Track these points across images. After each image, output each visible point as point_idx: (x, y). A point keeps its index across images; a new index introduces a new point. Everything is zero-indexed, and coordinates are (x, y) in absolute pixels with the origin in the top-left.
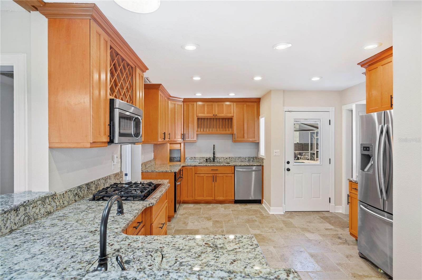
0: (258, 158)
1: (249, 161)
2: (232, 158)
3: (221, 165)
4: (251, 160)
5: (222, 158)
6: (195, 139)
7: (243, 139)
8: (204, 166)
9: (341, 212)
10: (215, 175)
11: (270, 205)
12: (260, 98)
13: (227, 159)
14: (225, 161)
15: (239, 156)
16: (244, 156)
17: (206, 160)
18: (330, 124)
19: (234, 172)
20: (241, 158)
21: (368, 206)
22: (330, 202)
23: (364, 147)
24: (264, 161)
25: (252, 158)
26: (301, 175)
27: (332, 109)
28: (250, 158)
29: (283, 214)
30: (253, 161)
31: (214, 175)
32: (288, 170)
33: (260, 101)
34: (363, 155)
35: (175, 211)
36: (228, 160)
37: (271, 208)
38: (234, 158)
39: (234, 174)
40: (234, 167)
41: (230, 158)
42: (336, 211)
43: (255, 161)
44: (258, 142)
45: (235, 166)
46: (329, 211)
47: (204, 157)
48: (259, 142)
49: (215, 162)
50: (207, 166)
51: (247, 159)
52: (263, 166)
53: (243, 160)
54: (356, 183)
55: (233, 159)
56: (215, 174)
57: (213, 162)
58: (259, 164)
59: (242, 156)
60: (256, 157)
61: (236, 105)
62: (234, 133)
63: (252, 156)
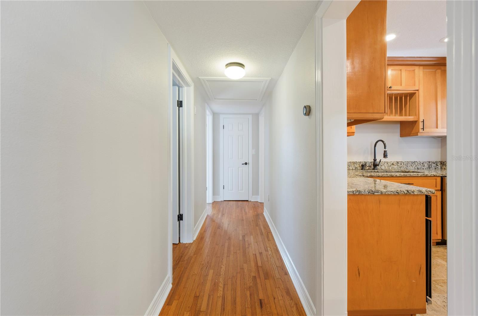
1: (429, 168)
2: (402, 163)
4: (433, 167)
13: (393, 164)
15: (413, 161)
16: (422, 161)
17: (362, 166)
19: (440, 188)
20: (417, 163)
25: (434, 163)
28: (430, 163)
30: (435, 169)
36: (395, 167)
38: (405, 164)
39: (440, 192)
40: (439, 180)
41: (398, 163)
43: (439, 167)
49: (377, 169)
51: (426, 165)
53: (419, 167)
55: (402, 164)
57: (374, 169)
59: (418, 161)
60: (441, 162)
61: (423, 69)
62: (421, 120)
63: (434, 160)
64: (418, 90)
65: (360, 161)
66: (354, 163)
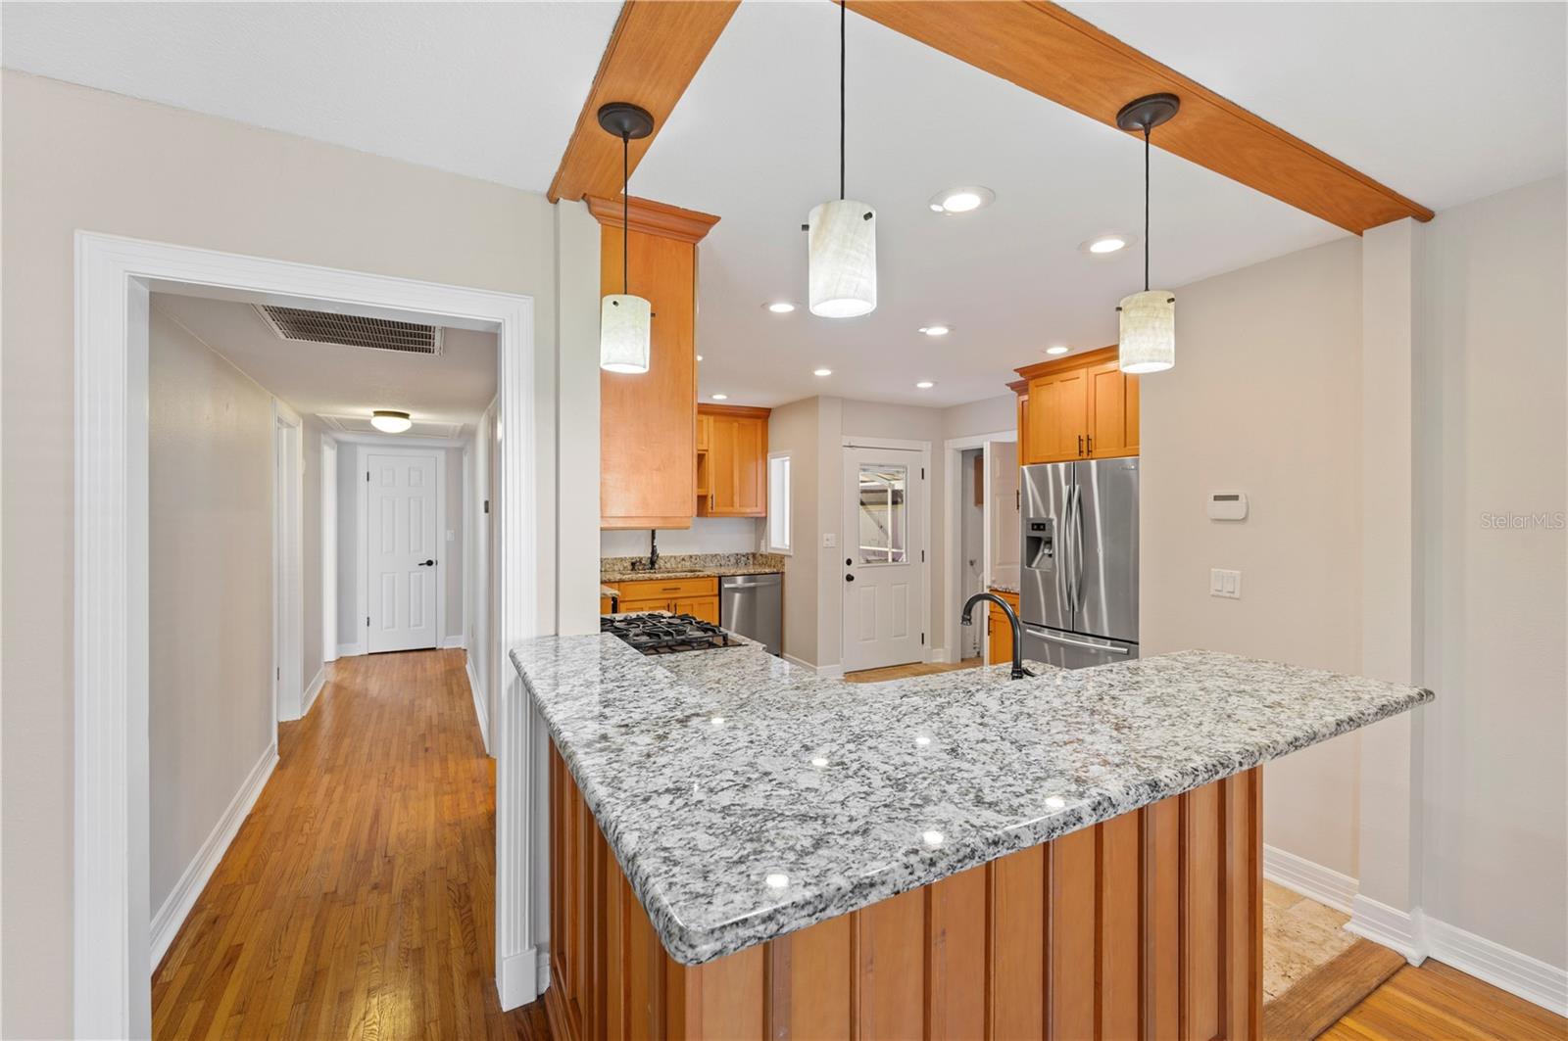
0: (761, 555)
2: (699, 558)
3: (688, 577)
4: (742, 562)
5: (673, 559)
7: (730, 509)
8: (646, 580)
9: (941, 660)
10: (674, 602)
11: (816, 665)
12: (770, 409)
13: (683, 560)
14: (680, 566)
15: (714, 553)
16: (726, 553)
17: (633, 564)
18: (923, 478)
19: (717, 592)
20: (719, 557)
22: (923, 643)
23: (1033, 525)
24: (786, 561)
25: (744, 556)
26: (872, 588)
27: (927, 446)
28: (737, 557)
30: (747, 564)
31: (669, 601)
32: (850, 578)
33: (769, 415)
34: (1030, 538)
37: (818, 668)
38: (702, 558)
39: (717, 598)
40: (717, 580)
41: (691, 557)
42: (934, 661)
43: (751, 563)
44: (764, 515)
45: (720, 578)
46: (920, 663)
47: (623, 556)
48: (766, 517)
49: (656, 569)
50: (652, 580)
51: (733, 560)
52: (783, 573)
53: (723, 562)
54: (1004, 592)
56: (671, 599)
57: (651, 569)
58: (775, 570)
59: (720, 553)
60: (754, 555)
61: (715, 421)
62: (710, 496)
63: (744, 552)
64: (707, 451)
65: (631, 556)
66: (622, 560)
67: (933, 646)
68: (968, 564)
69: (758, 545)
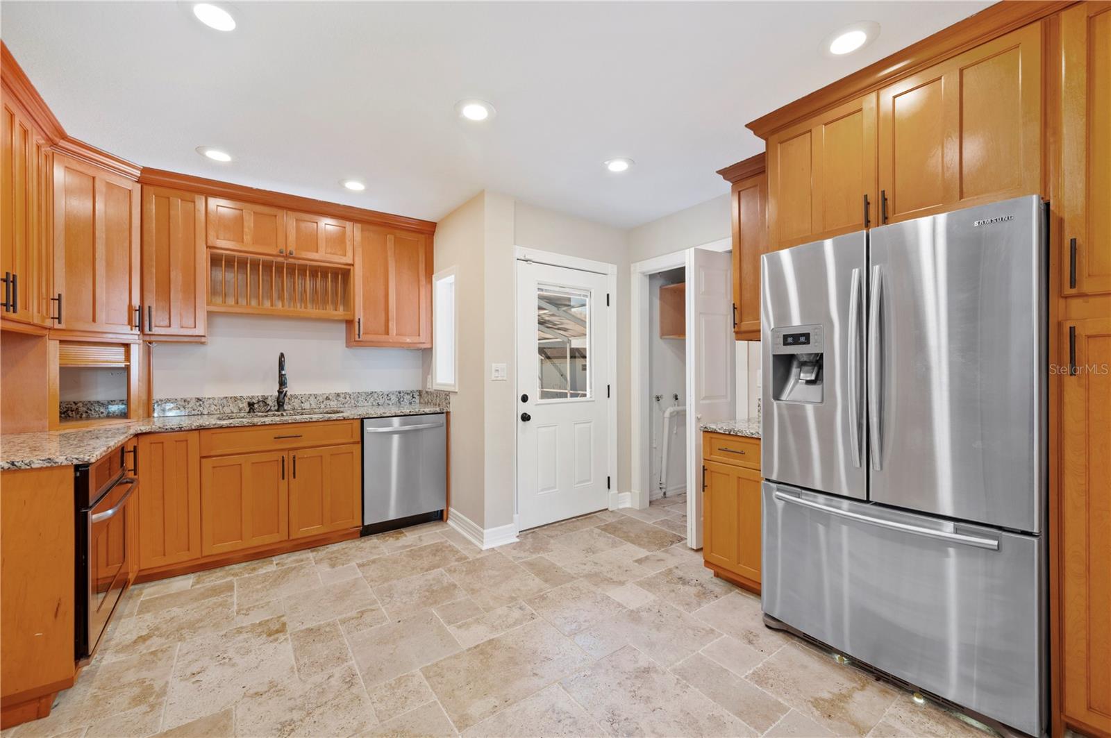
0: (427, 392)
1: (400, 403)
2: (348, 396)
3: (314, 420)
4: (405, 400)
5: (312, 398)
6: (200, 330)
7: (383, 338)
8: (245, 426)
9: (628, 505)
10: (292, 454)
11: (483, 527)
12: (436, 223)
13: (327, 398)
14: (322, 406)
15: (369, 391)
16: (386, 390)
17: (251, 405)
18: (608, 305)
19: (359, 439)
20: (376, 396)
21: (803, 491)
22: (609, 487)
23: (786, 337)
24: (452, 398)
25: (408, 394)
26: (554, 428)
27: (612, 269)
28: (402, 394)
29: (518, 540)
30: (411, 403)
31: (285, 454)
32: (526, 418)
33: (434, 232)
34: (777, 358)
35: (82, 650)
36: (332, 403)
37: (485, 531)
38: (352, 397)
39: (360, 446)
40: (359, 421)
41: (338, 395)
42: (621, 507)
43: (417, 401)
44: (429, 346)
45: (362, 420)
46: (607, 509)
47: (238, 395)
48: (432, 348)
49: (285, 410)
50: (254, 425)
51: (394, 398)
52: (448, 413)
53: (381, 402)
54: (729, 434)
55: (348, 398)
56: (289, 450)
57: (278, 410)
58: (438, 410)
59: (378, 390)
60: (420, 392)
62: (357, 320)
63: (409, 389)
64: (352, 265)
65: (250, 395)
66: (236, 399)
67: (620, 491)
68: (654, 399)
69: (425, 381)
